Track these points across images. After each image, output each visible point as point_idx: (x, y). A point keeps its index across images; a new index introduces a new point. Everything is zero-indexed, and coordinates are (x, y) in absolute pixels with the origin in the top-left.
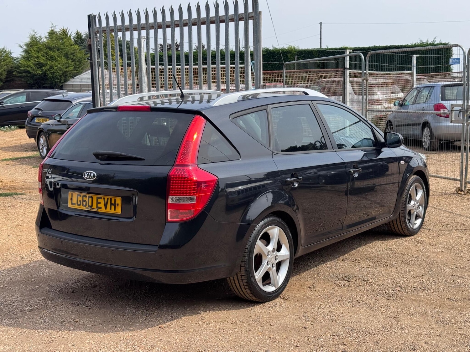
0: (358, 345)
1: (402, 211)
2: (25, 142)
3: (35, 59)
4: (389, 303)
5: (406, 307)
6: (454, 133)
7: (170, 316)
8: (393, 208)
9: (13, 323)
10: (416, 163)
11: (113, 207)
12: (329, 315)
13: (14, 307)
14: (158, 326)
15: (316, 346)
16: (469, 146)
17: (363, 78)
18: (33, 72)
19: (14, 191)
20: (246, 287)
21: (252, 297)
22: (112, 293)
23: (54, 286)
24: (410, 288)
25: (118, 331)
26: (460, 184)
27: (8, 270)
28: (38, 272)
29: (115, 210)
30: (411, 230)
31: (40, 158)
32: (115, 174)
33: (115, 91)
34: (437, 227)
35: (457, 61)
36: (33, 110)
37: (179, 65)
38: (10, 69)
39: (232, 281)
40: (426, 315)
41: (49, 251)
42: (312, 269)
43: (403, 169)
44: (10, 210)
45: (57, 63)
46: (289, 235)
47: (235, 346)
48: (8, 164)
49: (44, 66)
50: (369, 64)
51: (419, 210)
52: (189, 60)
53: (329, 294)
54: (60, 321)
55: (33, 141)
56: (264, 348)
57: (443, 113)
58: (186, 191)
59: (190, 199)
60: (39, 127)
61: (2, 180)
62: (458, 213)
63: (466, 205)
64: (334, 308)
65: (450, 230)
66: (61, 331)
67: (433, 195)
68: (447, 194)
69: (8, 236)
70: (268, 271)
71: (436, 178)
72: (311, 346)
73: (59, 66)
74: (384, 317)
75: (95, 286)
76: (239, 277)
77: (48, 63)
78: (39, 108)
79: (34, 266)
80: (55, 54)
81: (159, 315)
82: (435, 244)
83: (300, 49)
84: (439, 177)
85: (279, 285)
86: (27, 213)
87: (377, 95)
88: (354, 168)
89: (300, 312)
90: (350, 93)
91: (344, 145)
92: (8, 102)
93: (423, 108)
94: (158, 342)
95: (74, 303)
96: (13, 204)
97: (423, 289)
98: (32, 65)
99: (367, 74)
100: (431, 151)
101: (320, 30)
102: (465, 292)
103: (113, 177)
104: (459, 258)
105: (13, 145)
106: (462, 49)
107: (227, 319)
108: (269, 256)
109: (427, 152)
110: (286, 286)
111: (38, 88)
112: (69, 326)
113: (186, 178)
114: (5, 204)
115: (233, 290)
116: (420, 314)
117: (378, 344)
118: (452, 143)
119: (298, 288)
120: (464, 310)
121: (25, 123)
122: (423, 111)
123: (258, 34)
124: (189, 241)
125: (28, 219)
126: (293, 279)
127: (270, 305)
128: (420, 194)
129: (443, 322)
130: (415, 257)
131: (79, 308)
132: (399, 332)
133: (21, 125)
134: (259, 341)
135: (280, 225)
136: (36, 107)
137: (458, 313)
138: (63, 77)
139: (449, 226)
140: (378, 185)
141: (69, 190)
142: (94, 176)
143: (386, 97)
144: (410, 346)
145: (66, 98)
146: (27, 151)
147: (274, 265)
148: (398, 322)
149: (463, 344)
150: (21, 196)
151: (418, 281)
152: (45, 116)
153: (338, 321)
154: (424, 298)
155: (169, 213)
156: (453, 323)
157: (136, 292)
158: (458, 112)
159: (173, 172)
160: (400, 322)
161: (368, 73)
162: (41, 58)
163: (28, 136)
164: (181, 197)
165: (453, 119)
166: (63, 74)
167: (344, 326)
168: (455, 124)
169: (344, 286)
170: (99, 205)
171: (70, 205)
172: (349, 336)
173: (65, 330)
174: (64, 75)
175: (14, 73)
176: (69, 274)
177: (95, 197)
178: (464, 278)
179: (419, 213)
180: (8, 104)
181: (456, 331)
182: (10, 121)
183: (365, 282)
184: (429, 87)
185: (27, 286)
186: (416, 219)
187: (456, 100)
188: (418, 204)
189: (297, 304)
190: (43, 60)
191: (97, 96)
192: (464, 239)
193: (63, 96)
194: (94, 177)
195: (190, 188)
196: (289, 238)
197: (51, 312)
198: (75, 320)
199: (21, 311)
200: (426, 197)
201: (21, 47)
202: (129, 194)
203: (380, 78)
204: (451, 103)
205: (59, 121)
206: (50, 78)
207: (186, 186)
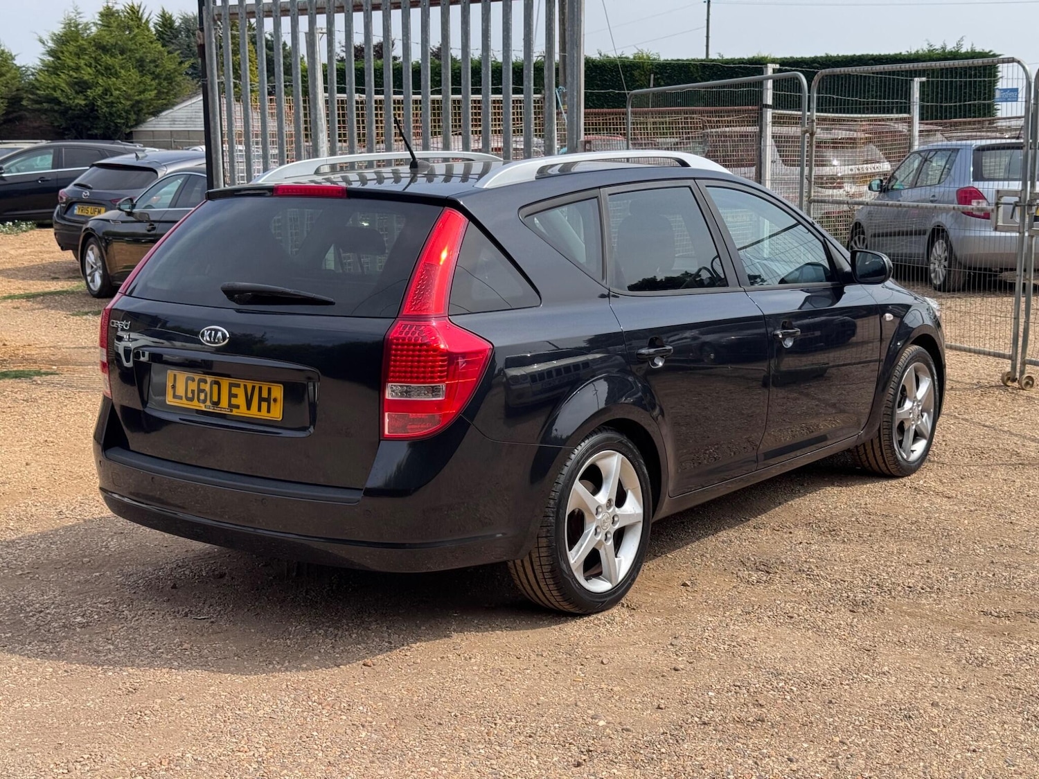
0: (790, 706)
1: (885, 423)
2: (53, 258)
3: (71, 73)
4: (856, 620)
5: (892, 629)
6: (1002, 254)
7: (387, 640)
8: (867, 416)
9: (48, 651)
10: (916, 319)
11: (264, 405)
12: (727, 643)
13: (49, 616)
14: (361, 662)
15: (699, 707)
16: (1032, 282)
17: (804, 129)
18: (66, 100)
19: (34, 367)
20: (550, 582)
21: (561, 603)
22: (257, 590)
23: (132, 574)
24: (900, 588)
25: (274, 669)
26: (1012, 364)
27: (31, 538)
28: (97, 544)
29: (269, 411)
30: (904, 463)
31: (87, 295)
32: (265, 333)
33: (256, 150)
34: (960, 458)
35: (1012, 94)
36: (71, 187)
37: (400, 93)
38: (14, 93)
39: (520, 569)
40: (934, 646)
41: (123, 496)
42: (690, 547)
43: (889, 332)
44: (26, 409)
45: (119, 83)
46: (643, 472)
47: (527, 706)
48: (18, 308)
49: (91, 89)
50: (818, 98)
51: (922, 422)
52: (423, 83)
53: (726, 598)
54: (151, 649)
55: (69, 255)
56: (589, 711)
57: (978, 210)
58: (424, 372)
59: (433, 391)
60: (84, 227)
61: (6, 343)
62: (1006, 429)
63: (1024, 411)
64: (737, 628)
65: (988, 465)
66: (152, 670)
67: (952, 388)
68: (981, 387)
69: (27, 464)
70: (597, 548)
71: (958, 353)
72: (690, 708)
73: (124, 88)
74: (845, 648)
75: (222, 576)
76: (536, 560)
77: (100, 81)
78: (83, 183)
79: (86, 530)
80: (115, 61)
81: (363, 639)
82: (954, 495)
83: (662, 58)
84: (965, 350)
85: (620, 578)
86: (66, 415)
87: (831, 165)
88: (784, 328)
89: (665, 636)
90: (773, 162)
91: (759, 276)
92: (13, 169)
93: (934, 196)
94: (362, 696)
95: (177, 610)
96: (33, 396)
97: (928, 590)
98: (63, 85)
99: (813, 121)
100: (949, 291)
101: (706, 18)
102: (1020, 599)
103: (261, 341)
104: (1007, 526)
105: (26, 264)
106: (1024, 68)
107: (508, 649)
108: (600, 517)
109: (939, 293)
110: (633, 580)
111: (76, 138)
112: (170, 659)
113: (425, 344)
114: (16, 395)
115: (520, 587)
116: (921, 644)
117: (830, 705)
118: (996, 276)
119: (660, 586)
120: (1017, 636)
121: (52, 216)
122: (935, 204)
123: (576, 28)
124: (430, 480)
125: (67, 429)
126: (649, 567)
127: (599, 620)
128: (925, 386)
129: (970, 661)
130: (912, 523)
131: (189, 620)
132: (877, 680)
133: (41, 221)
134: (577, 697)
135: (624, 449)
136: (76, 181)
137: (1004, 642)
138: (132, 113)
139: (986, 456)
140: (833, 367)
141: (168, 367)
142: (224, 337)
143: (852, 170)
144: (901, 709)
145: (143, 161)
146: (58, 278)
147: (609, 536)
148: (874, 659)
149: (1013, 707)
150: (49, 377)
151: (917, 573)
152: (96, 201)
153: (745, 656)
154: (931, 610)
155: (387, 420)
156: (992, 664)
157: (311, 589)
158: (1012, 206)
159: (396, 332)
160: (879, 659)
161: (815, 118)
162: (83, 69)
163: (59, 245)
164: (412, 385)
165: (1000, 223)
166: (132, 106)
167: (760, 667)
168: (1003, 234)
169: (757, 582)
170: (234, 401)
171: (170, 400)
172: (771, 687)
173: (161, 666)
174: (136, 109)
175: (24, 103)
176: (165, 549)
177: (225, 383)
178: (1016, 568)
179: (922, 427)
180: (13, 172)
181: (998, 679)
182: (16, 210)
183: (804, 575)
184: (949, 150)
185: (75, 573)
186: (915, 440)
187: (1008, 179)
188: (920, 408)
189: (659, 619)
190: (89, 74)
191: (217, 159)
192: (1018, 484)
193: (137, 156)
194: (224, 340)
195: (432, 367)
196: (642, 478)
197: (129, 629)
198: (181, 645)
199: (65, 626)
200: (937, 394)
201: (43, 43)
202: (300, 379)
203: (840, 129)
204: (996, 188)
205: (130, 214)
206: (105, 116)
207: (424, 361)
